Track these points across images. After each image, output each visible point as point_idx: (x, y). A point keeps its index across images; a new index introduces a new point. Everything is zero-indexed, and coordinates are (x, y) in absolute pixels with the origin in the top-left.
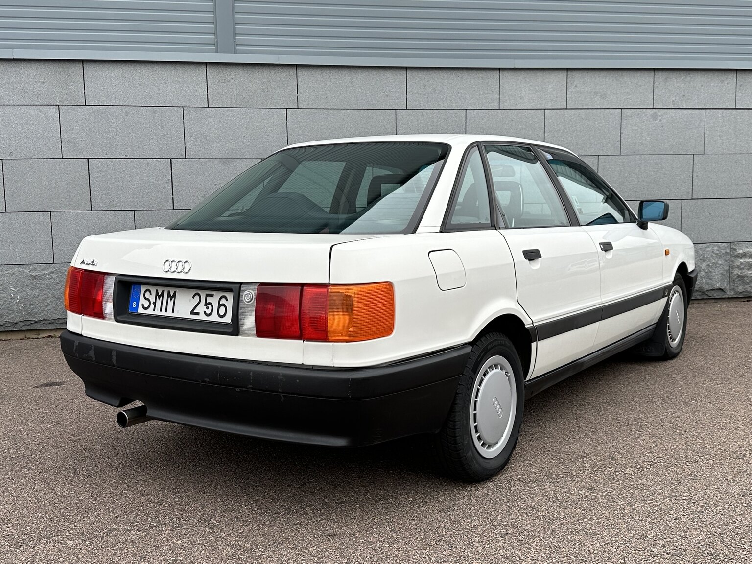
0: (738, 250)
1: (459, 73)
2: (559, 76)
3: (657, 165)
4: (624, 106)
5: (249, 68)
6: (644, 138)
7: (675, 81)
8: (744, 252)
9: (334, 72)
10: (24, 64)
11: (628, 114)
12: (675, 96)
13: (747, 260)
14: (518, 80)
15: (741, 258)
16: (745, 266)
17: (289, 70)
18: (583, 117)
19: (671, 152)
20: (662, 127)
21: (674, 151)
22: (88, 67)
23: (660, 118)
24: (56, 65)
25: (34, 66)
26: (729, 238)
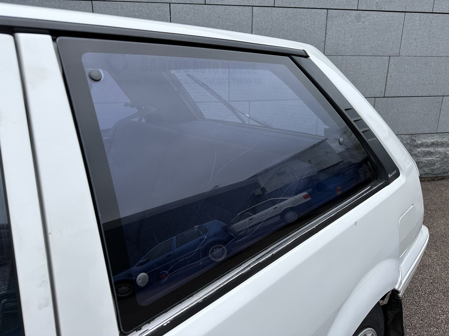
0: (417, 141)
3: (357, 66)
4: (330, 6)
6: (347, 39)
8: (422, 143)
11: (333, 15)
13: (423, 149)
15: (419, 147)
16: (421, 154)
19: (370, 54)
20: (364, 28)
21: (373, 52)
23: (363, 19)
26: (411, 131)
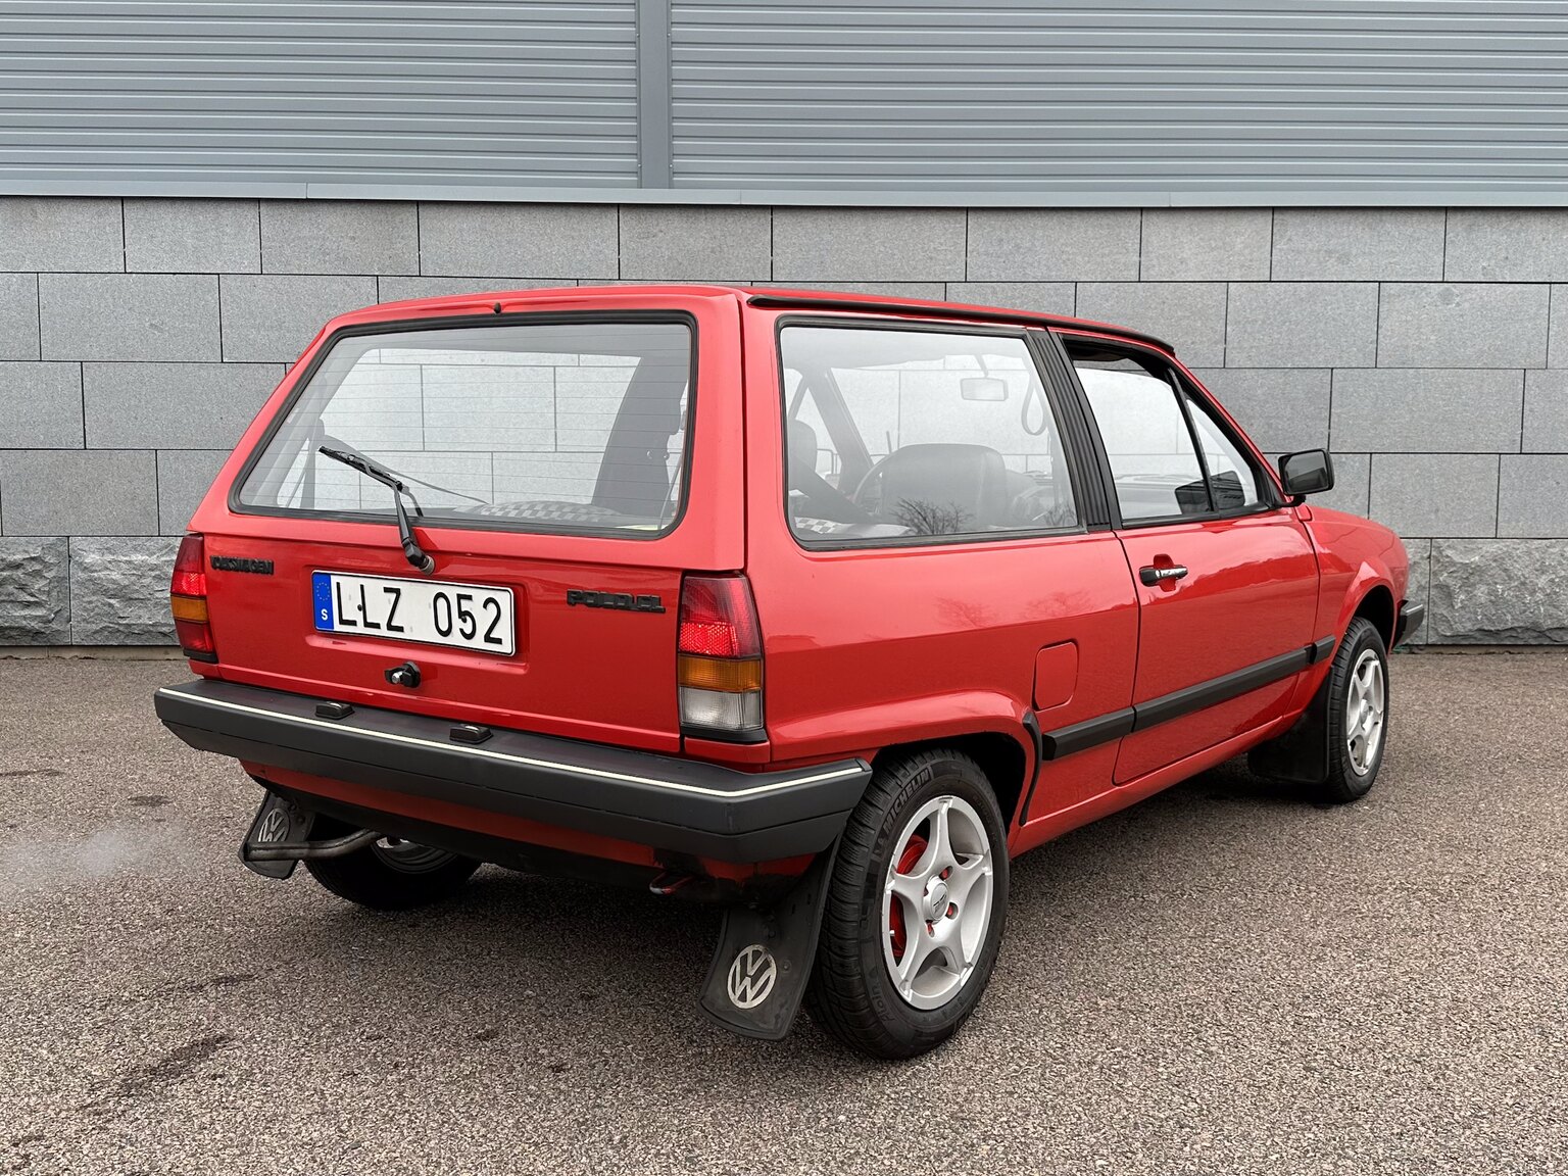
1: (1064, 218)
2: (1256, 222)
5: (691, 213)
7: (1489, 230)
9: (836, 217)
10: (325, 208)
12: (1489, 259)
14: (1178, 228)
17: (758, 215)
18: (1304, 296)
22: (424, 212)
24: (375, 209)
25: (340, 210)
